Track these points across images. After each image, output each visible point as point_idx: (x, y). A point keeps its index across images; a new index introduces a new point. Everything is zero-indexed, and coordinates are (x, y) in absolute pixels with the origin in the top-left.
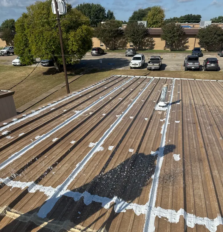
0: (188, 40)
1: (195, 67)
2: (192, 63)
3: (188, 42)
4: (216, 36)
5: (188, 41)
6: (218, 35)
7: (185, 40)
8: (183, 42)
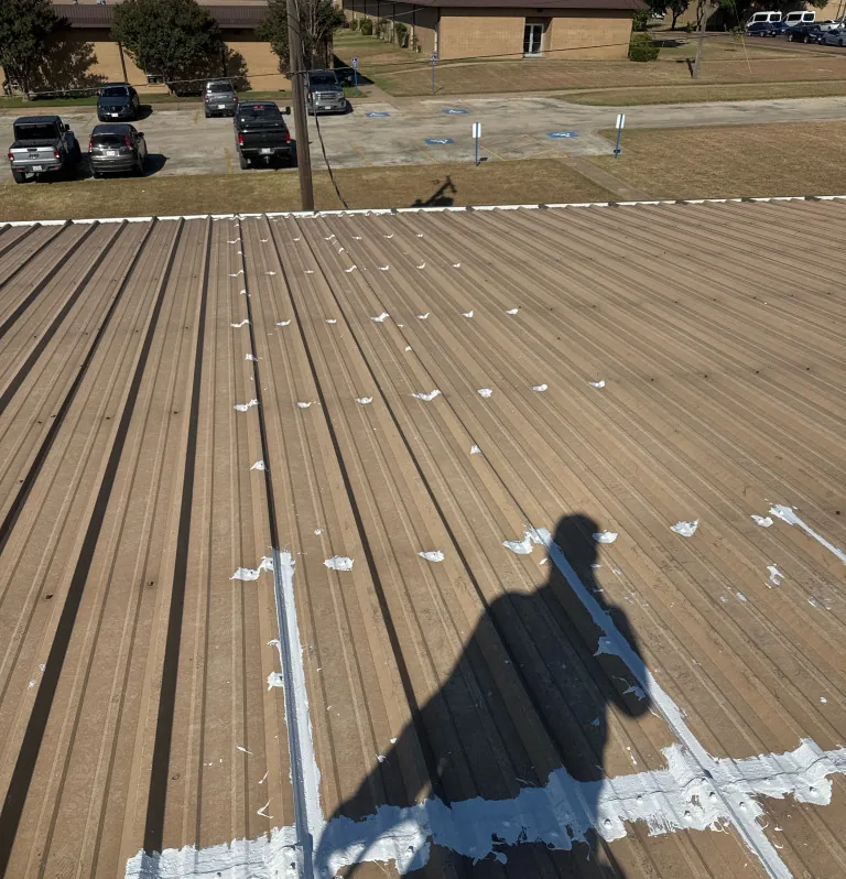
0: (91, 50)
1: (43, 165)
2: (25, 150)
3: (94, 60)
4: (177, 32)
5: (92, 55)
6: (183, 28)
7: (82, 54)
8: (74, 60)
